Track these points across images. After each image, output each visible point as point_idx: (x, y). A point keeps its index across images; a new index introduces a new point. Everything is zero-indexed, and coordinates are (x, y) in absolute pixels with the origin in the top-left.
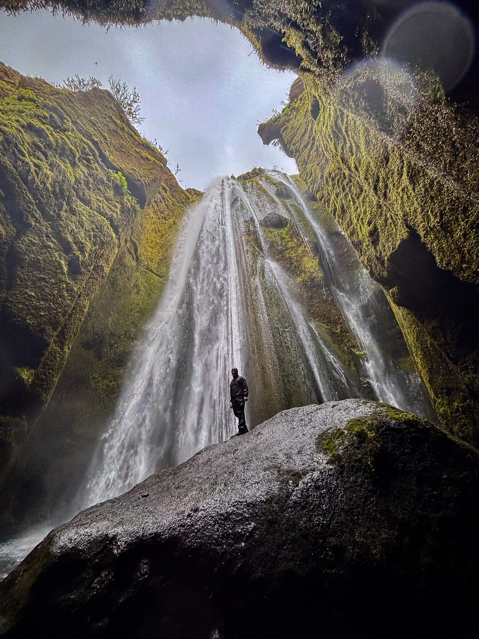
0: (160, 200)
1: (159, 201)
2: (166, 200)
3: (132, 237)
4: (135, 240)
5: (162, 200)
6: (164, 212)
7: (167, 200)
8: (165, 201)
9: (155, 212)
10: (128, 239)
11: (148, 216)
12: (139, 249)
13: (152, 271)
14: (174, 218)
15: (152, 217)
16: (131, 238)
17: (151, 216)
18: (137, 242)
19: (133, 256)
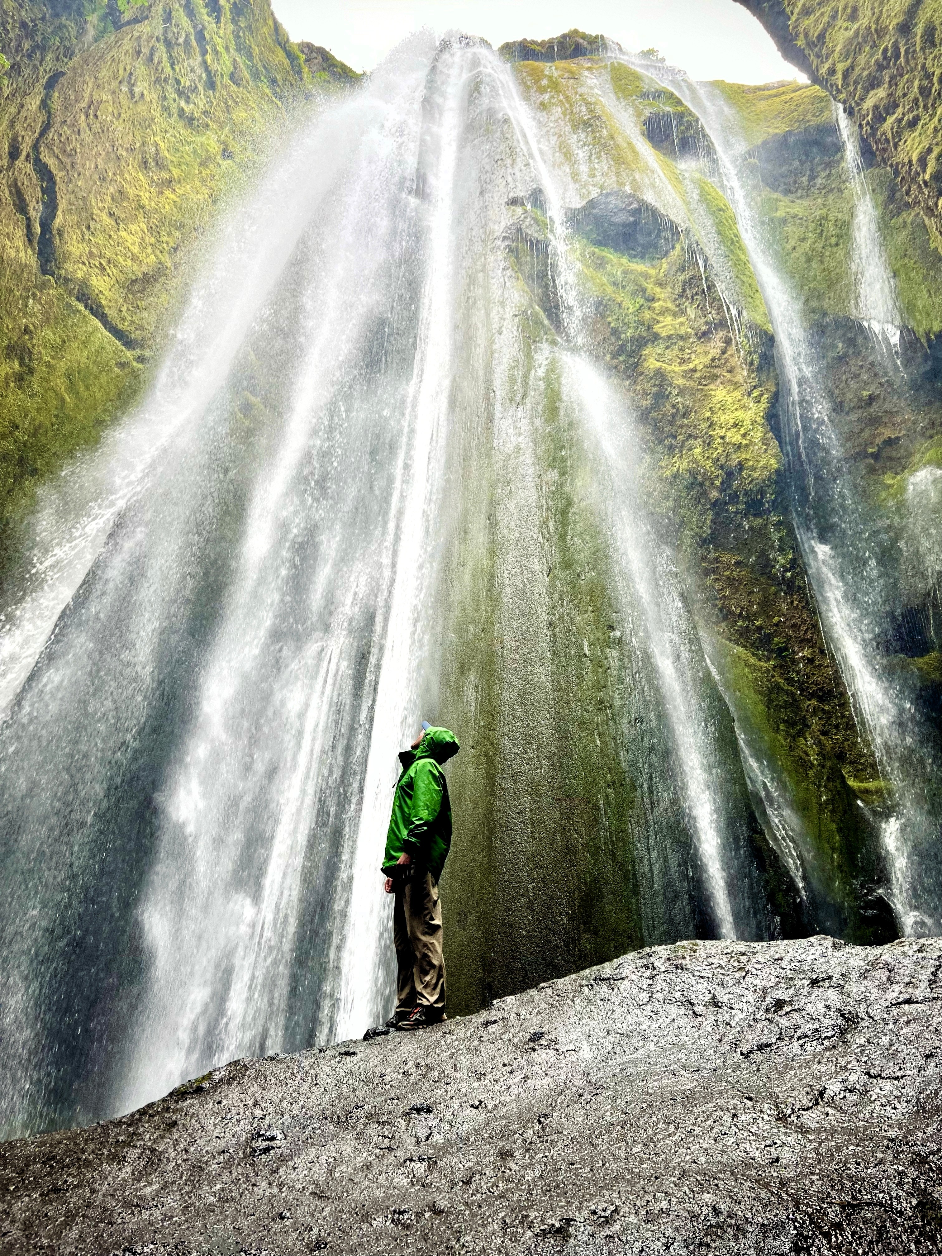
0: (187, 42)
1: (181, 40)
2: (209, 49)
4: (51, 162)
5: (194, 43)
6: (193, 96)
7: (216, 52)
8: (204, 53)
9: (157, 80)
10: (25, 148)
11: (125, 89)
12: (62, 205)
13: (98, 312)
14: (226, 130)
15: (142, 95)
16: (35, 147)
17: (137, 90)
18: (59, 175)
19: (29, 227)
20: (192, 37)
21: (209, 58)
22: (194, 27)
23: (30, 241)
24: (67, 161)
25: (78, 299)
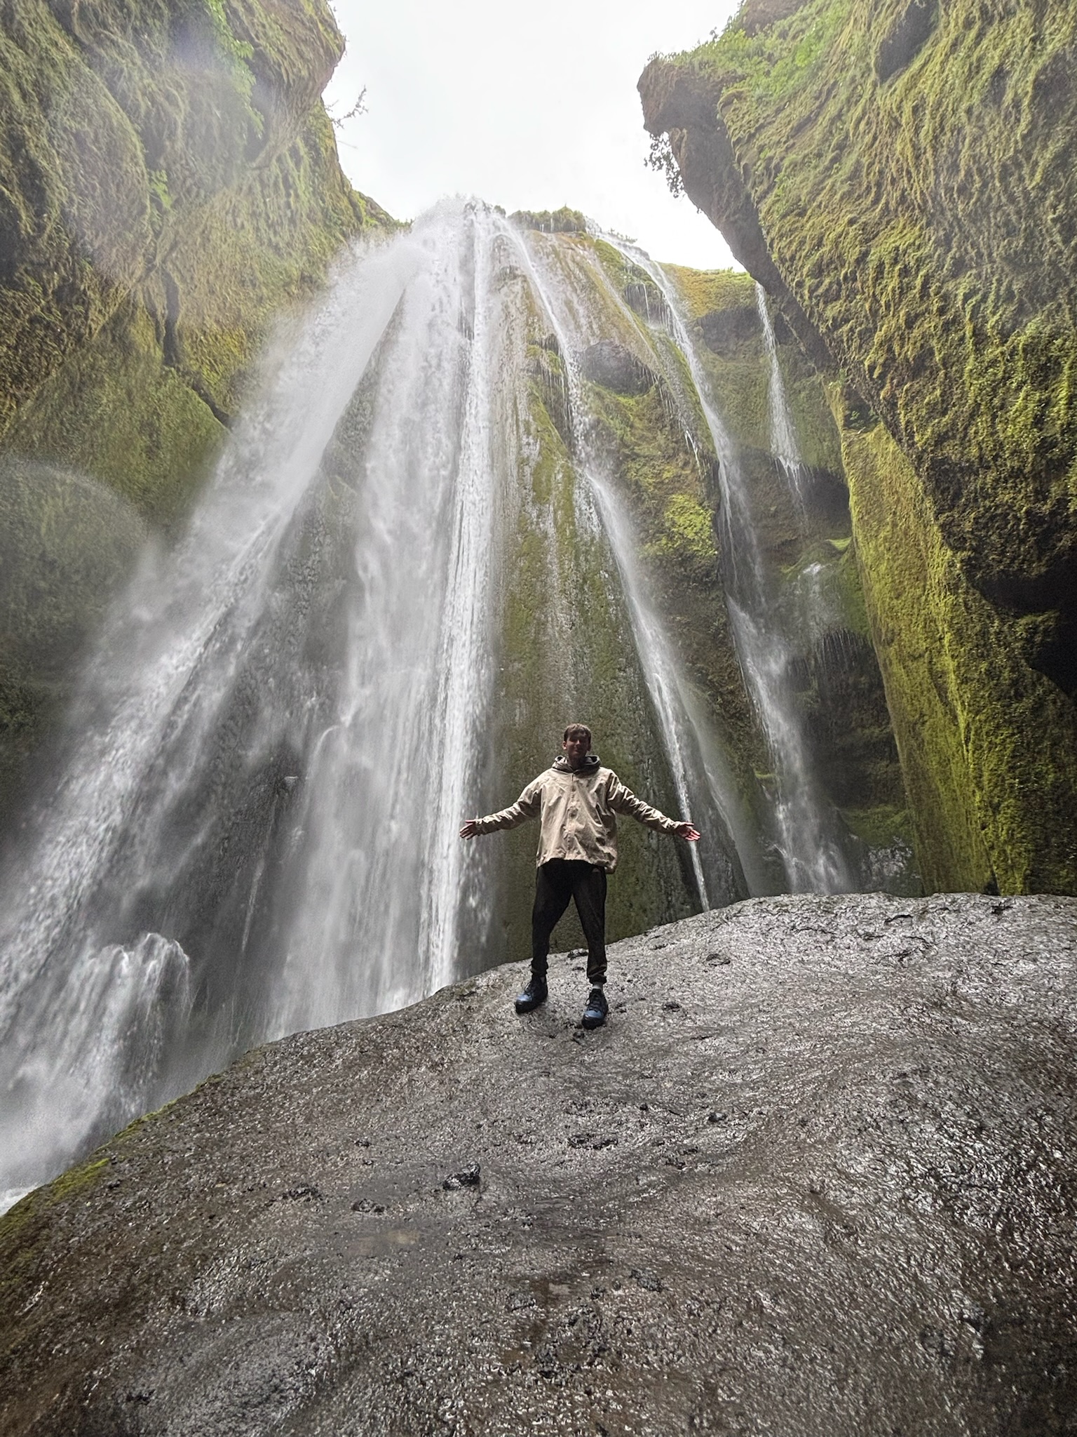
0: (276, 184)
1: (272, 181)
2: (292, 192)
3: (170, 266)
4: (175, 277)
5: (281, 186)
6: (278, 229)
7: (297, 196)
8: (288, 195)
9: (254, 212)
10: (157, 263)
11: (230, 218)
12: (182, 310)
13: (208, 400)
15: (243, 225)
16: (164, 262)
17: (239, 221)
18: (181, 286)
19: (157, 328)
20: (280, 180)
21: (292, 200)
22: (282, 171)
23: (158, 340)
24: (188, 276)
25: (194, 388)
